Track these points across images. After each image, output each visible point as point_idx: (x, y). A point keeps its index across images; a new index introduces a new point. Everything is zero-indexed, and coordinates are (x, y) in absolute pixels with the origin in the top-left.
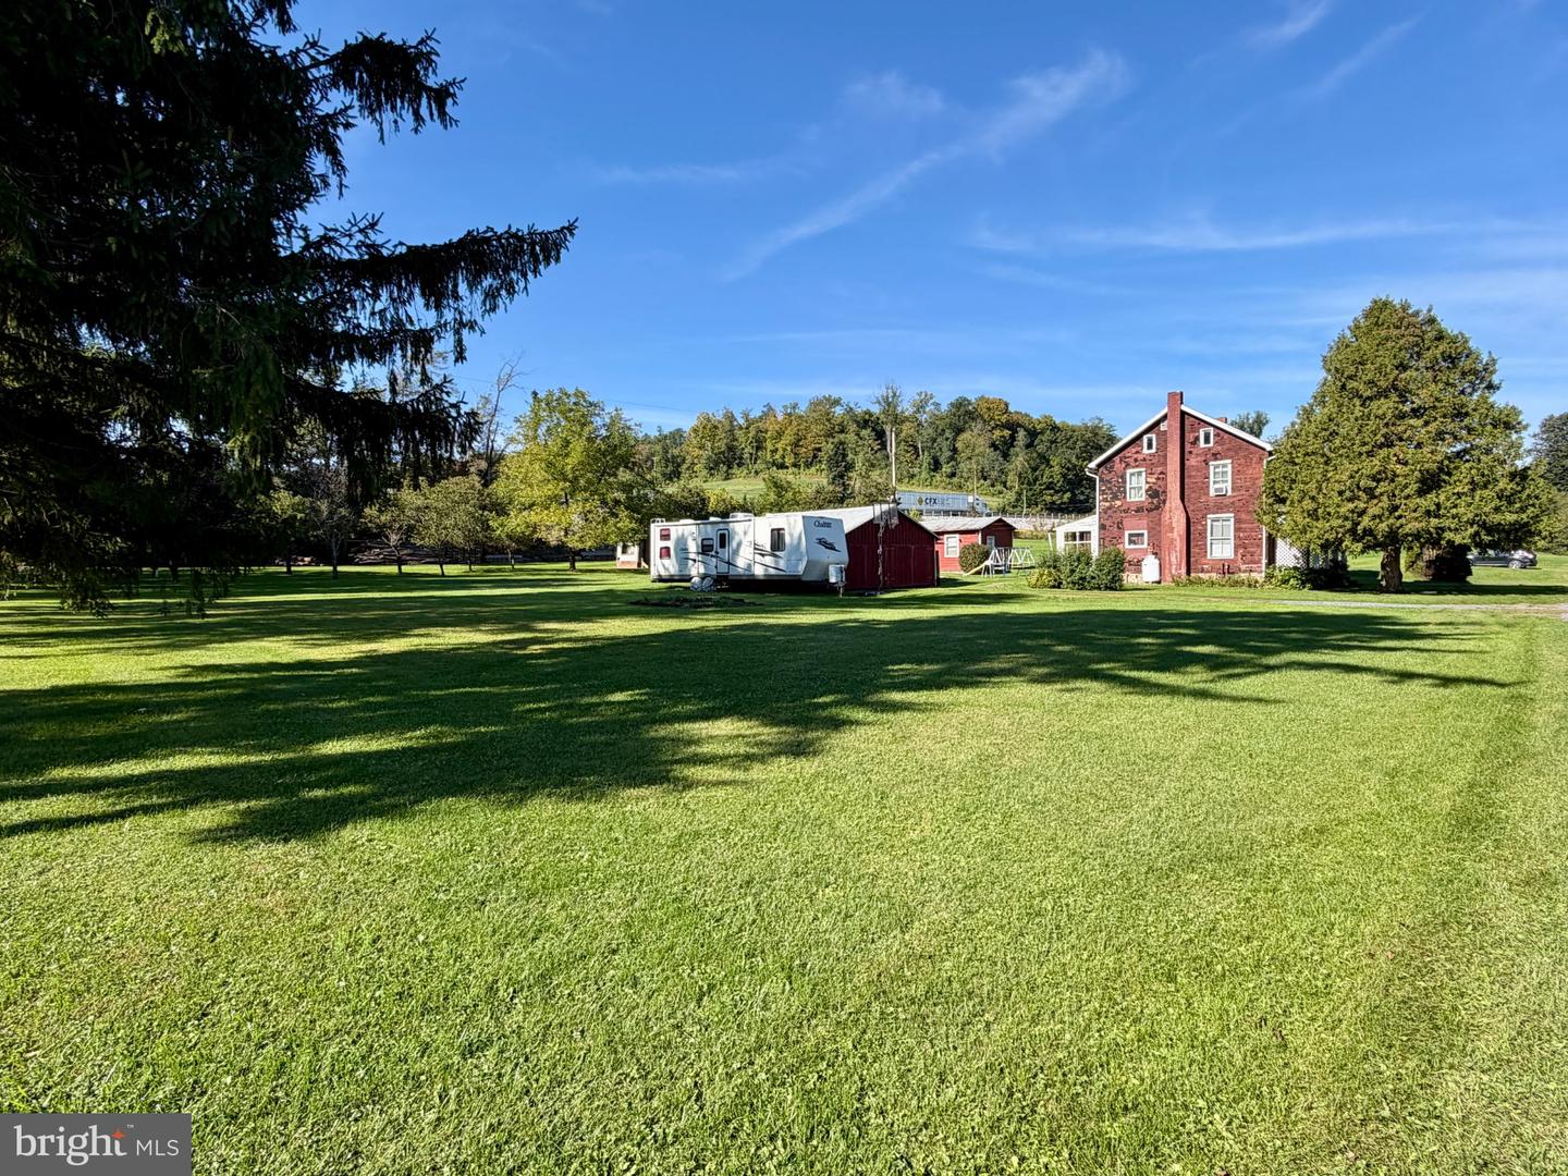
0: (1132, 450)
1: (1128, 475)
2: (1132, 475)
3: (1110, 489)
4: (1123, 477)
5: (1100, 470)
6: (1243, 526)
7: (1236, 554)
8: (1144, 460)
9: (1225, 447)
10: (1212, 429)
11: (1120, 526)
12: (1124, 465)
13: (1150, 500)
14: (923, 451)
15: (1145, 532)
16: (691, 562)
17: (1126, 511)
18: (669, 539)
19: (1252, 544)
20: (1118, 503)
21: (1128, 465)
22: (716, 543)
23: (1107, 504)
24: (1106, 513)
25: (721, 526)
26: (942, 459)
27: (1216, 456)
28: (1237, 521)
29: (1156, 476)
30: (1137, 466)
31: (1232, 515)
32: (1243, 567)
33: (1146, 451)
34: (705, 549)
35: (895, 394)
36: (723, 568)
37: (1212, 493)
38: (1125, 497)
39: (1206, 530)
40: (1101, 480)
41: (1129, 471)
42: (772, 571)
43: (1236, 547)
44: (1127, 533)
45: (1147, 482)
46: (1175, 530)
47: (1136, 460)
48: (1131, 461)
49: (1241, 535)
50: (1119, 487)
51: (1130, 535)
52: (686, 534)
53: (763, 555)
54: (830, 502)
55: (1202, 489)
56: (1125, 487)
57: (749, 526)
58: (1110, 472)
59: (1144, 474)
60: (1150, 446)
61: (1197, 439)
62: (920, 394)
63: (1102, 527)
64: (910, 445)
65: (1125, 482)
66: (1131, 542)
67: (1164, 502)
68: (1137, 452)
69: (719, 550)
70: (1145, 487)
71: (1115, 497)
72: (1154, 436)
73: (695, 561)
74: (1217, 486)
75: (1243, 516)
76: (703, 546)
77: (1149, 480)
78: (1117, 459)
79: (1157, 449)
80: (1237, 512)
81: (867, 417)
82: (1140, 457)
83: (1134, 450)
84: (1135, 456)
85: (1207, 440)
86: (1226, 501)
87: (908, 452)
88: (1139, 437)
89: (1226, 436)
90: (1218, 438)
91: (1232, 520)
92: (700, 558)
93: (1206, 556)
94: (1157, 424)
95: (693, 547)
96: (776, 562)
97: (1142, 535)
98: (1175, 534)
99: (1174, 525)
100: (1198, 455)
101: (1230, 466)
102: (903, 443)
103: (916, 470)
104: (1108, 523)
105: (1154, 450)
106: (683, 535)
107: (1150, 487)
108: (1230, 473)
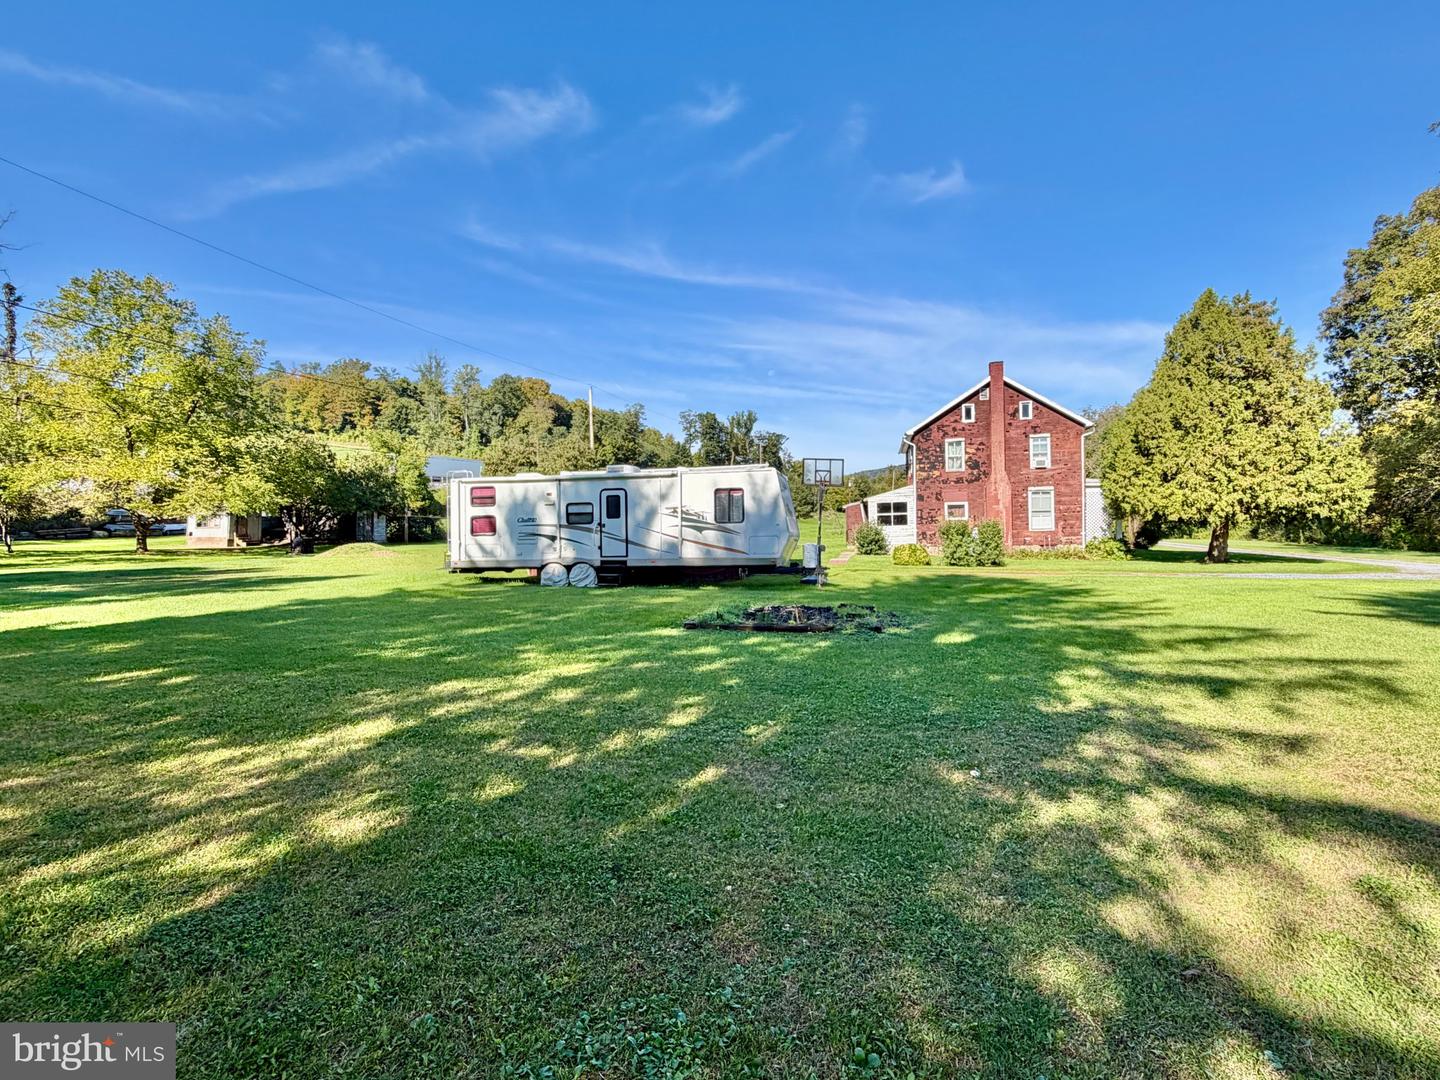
0: (951, 418)
1: (946, 444)
2: (951, 444)
3: (927, 458)
4: (941, 446)
5: (916, 438)
6: (1063, 499)
7: (1056, 526)
8: (963, 429)
9: (1044, 421)
10: (1031, 402)
11: (939, 497)
12: (942, 434)
13: (970, 471)
14: (469, 424)
15: (966, 504)
16: (545, 541)
17: (945, 482)
18: (494, 503)
19: (1072, 516)
20: (937, 473)
21: (946, 434)
22: (599, 511)
23: (924, 474)
24: (923, 483)
25: (611, 484)
26: (492, 433)
27: (1035, 430)
28: (1057, 494)
29: (975, 446)
30: (956, 436)
31: (1052, 488)
32: (1064, 539)
33: (964, 420)
34: (576, 519)
35: (438, 364)
36: (614, 550)
37: (1033, 465)
38: (943, 467)
39: (1027, 502)
40: (918, 449)
41: (947, 440)
42: (720, 553)
43: (1057, 520)
44: (946, 505)
45: (966, 453)
46: (1001, 503)
47: (954, 429)
48: (949, 430)
49: (1061, 508)
50: (937, 457)
51: (950, 507)
52: (532, 497)
53: (700, 530)
54: (522, 464)
55: (1022, 461)
56: (943, 457)
57: (672, 485)
58: (927, 440)
59: (963, 444)
60: (968, 415)
61: (1017, 410)
62: (466, 367)
63: (920, 498)
64: (456, 418)
65: (943, 451)
66: (951, 514)
67: (986, 474)
68: (956, 421)
69: (605, 520)
70: (964, 457)
71: (933, 467)
72: (973, 407)
73: (553, 538)
74: (1037, 459)
75: (1063, 489)
76: (568, 515)
77: (968, 450)
78: (934, 427)
79: (977, 419)
80: (1056, 485)
81: (405, 385)
82: (959, 426)
83: (952, 419)
84: (954, 425)
85: (1026, 413)
86: (1046, 474)
87: (453, 424)
88: (958, 405)
89: (1045, 410)
90: (1036, 412)
91: (1052, 492)
92: (565, 533)
93: (1028, 528)
94: (976, 393)
95: (548, 519)
96: (728, 541)
97: (962, 506)
98: (1001, 506)
99: (999, 497)
100: (1017, 427)
101: (1049, 439)
102: (448, 415)
103: (463, 443)
104: (925, 494)
105: (973, 420)
106: (525, 499)
107: (970, 458)
108: (1049, 447)
